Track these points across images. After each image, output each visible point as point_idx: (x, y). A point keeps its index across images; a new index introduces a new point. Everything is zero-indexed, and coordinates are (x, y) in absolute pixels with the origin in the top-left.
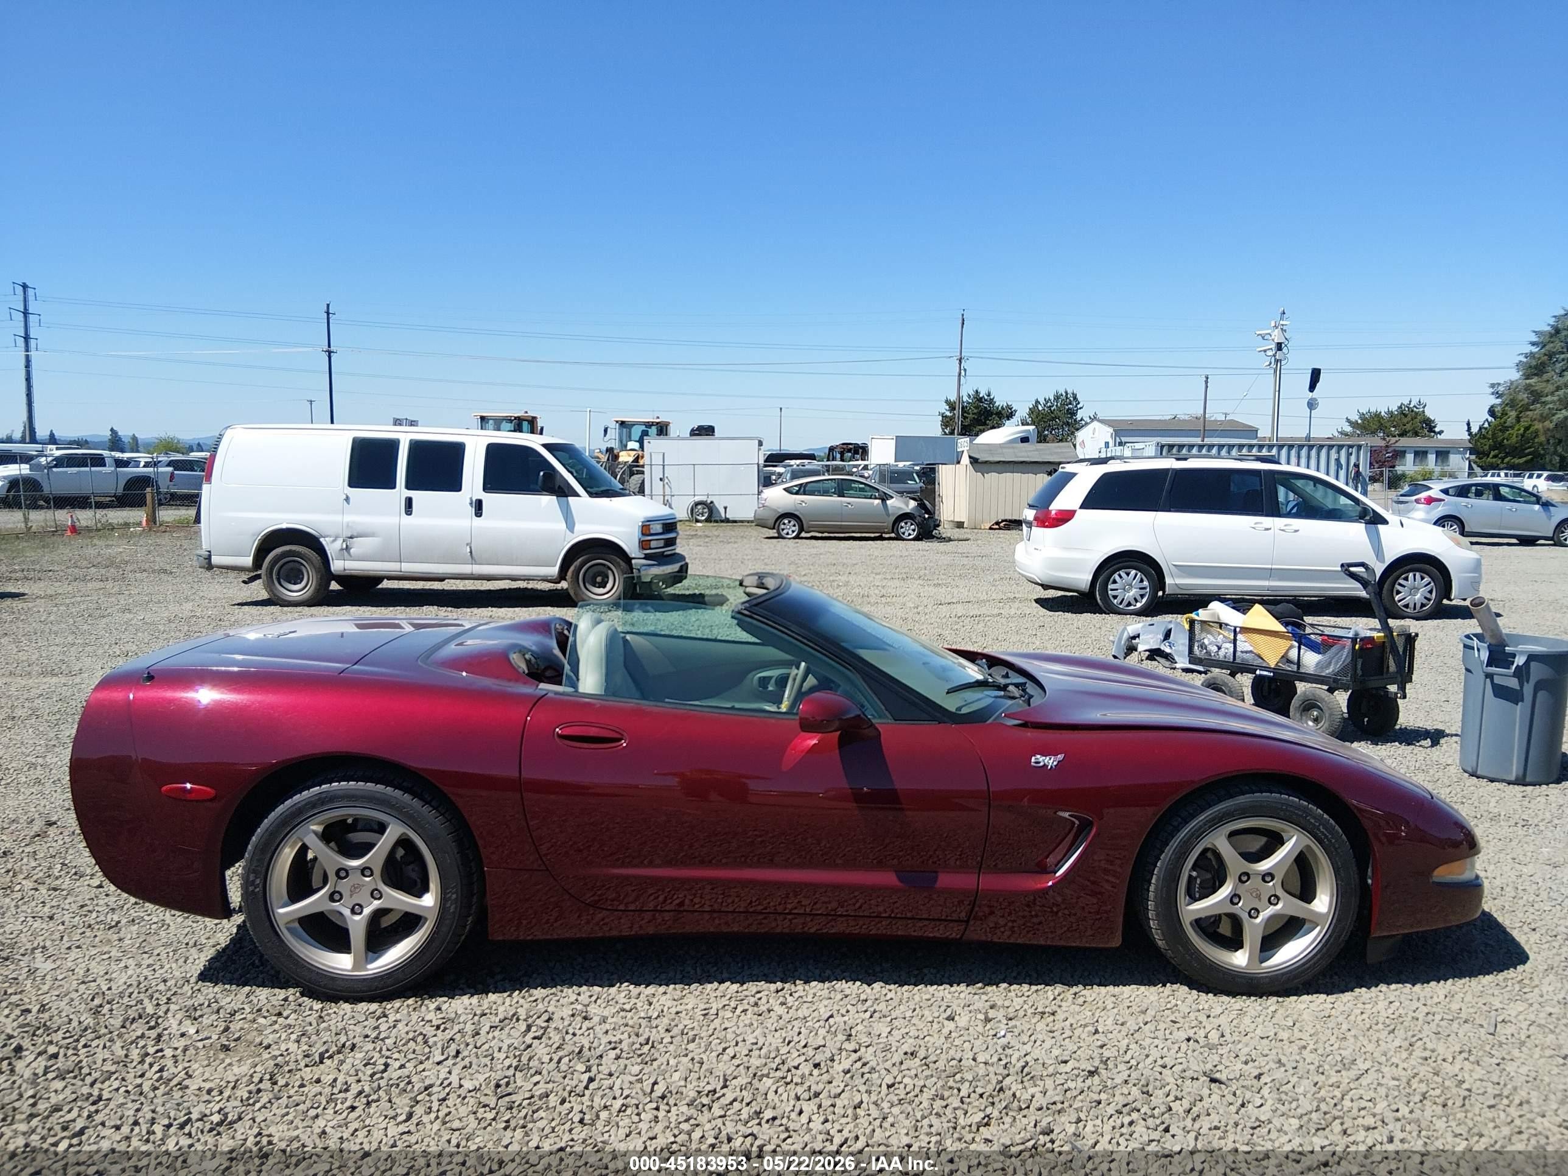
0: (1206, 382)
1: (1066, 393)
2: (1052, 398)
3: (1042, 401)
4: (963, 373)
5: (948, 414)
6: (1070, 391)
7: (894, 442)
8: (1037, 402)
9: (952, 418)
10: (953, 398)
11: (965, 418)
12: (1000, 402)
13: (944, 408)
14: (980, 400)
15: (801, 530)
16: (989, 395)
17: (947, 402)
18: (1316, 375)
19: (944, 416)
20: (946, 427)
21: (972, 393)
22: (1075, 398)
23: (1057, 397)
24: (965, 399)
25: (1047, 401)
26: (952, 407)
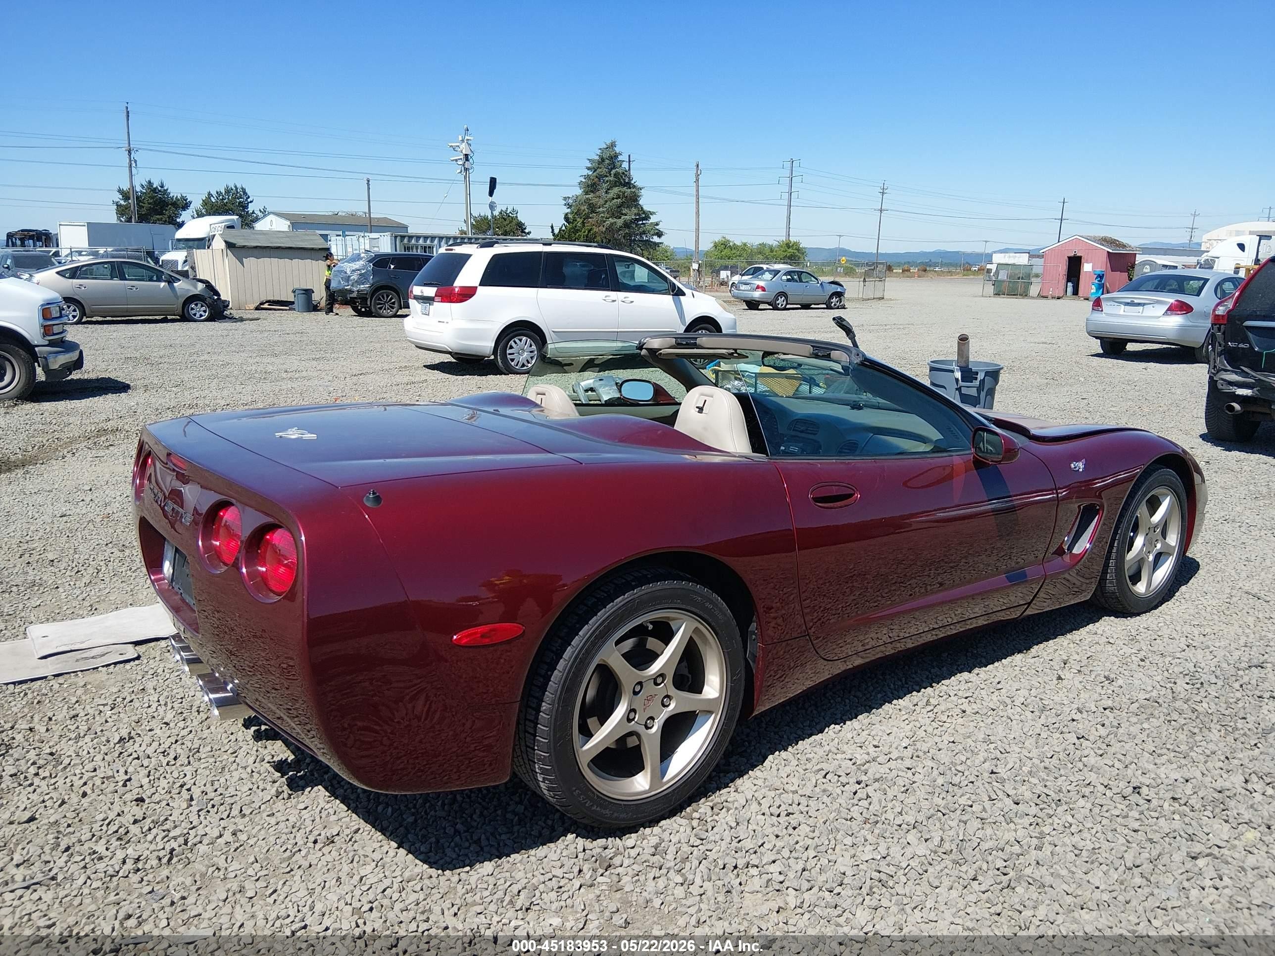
0: (368, 184)
1: (236, 187)
2: (223, 192)
3: (214, 193)
4: (134, 165)
5: (122, 202)
6: (239, 186)
7: (85, 228)
8: (210, 194)
9: (127, 207)
10: (126, 187)
11: (140, 207)
12: (175, 192)
13: (118, 197)
14: (155, 190)
15: (83, 314)
16: (162, 186)
17: (120, 191)
18: (493, 183)
19: (119, 206)
20: (122, 215)
21: (144, 183)
22: (245, 193)
23: (228, 191)
24: (138, 189)
25: (218, 193)
26: (126, 196)
